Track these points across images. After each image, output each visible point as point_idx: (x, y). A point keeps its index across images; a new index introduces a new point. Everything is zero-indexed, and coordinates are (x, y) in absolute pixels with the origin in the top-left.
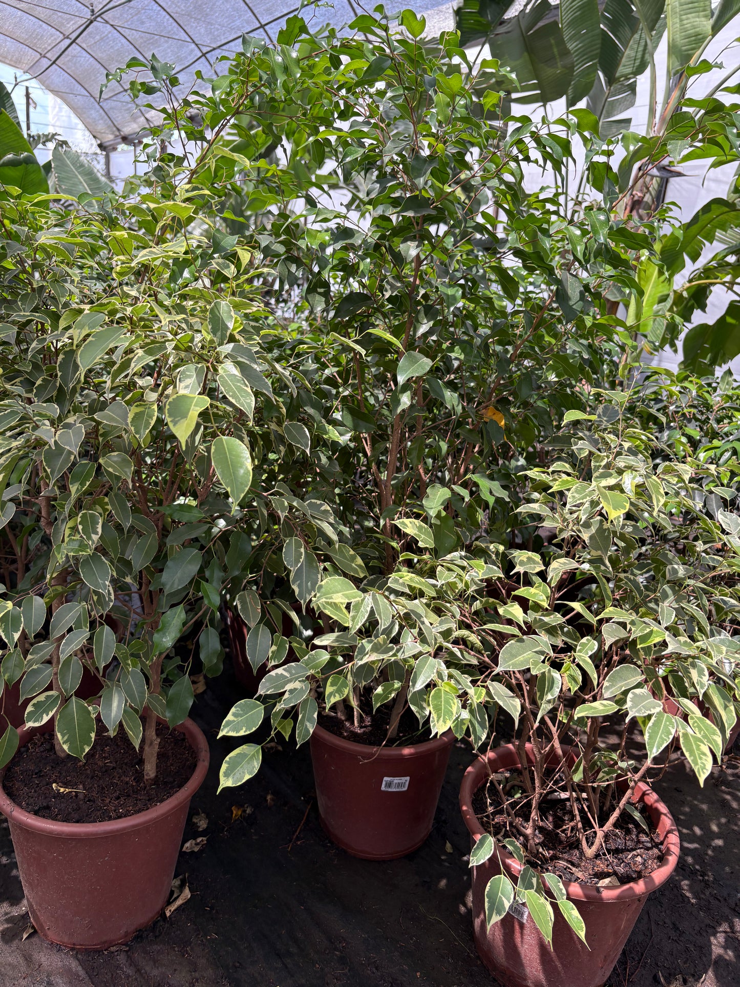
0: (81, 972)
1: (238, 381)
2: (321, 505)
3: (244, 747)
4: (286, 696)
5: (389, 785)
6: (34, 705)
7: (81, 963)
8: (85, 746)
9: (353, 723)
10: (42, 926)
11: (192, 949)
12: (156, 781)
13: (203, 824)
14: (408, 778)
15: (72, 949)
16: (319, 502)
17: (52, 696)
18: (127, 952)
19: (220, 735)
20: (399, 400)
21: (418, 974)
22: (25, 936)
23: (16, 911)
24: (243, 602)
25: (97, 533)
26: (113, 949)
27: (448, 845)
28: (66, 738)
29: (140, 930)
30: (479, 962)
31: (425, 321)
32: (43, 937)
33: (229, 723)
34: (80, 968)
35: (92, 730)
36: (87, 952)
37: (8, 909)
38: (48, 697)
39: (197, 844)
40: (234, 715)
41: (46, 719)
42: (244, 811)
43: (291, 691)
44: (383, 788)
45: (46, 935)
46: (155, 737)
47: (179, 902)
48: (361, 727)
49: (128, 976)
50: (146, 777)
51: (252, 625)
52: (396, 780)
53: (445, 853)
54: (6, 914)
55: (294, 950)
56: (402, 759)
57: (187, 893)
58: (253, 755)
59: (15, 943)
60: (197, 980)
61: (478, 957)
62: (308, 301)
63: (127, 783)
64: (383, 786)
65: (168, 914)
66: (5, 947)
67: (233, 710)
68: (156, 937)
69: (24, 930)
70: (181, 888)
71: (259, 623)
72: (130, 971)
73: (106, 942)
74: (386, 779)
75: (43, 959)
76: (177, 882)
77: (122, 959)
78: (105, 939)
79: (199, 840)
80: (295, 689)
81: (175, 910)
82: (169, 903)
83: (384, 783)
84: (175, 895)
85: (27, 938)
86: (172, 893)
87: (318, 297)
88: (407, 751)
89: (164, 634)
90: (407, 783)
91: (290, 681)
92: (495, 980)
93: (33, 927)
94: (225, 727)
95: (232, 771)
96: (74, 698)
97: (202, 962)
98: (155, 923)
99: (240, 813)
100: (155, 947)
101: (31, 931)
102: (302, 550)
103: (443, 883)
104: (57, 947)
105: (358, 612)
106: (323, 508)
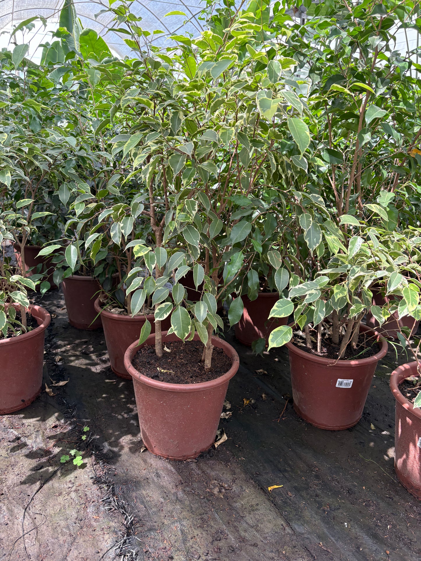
0: (173, 470)
1: (292, 95)
2: (319, 197)
3: (281, 327)
4: (307, 297)
5: (341, 384)
6: (159, 309)
7: (172, 465)
8: (186, 333)
9: (316, 350)
10: (151, 446)
11: (231, 464)
12: (210, 370)
13: (229, 406)
14: (352, 380)
15: (167, 459)
16: (317, 196)
17: (168, 305)
18: (196, 462)
19: (270, 317)
20: (363, 138)
21: (364, 487)
22: (142, 451)
23: (135, 439)
24: (271, 257)
25: (195, 210)
26: (188, 460)
27: (372, 426)
28: (176, 327)
29: (202, 452)
30: (400, 485)
31: (381, 87)
32: (151, 452)
33: (274, 311)
34: (172, 468)
35: (189, 324)
36: (175, 460)
37: (132, 438)
38: (166, 305)
39: (227, 415)
40: (277, 306)
41: (165, 316)
42: (251, 401)
43: (310, 295)
44: (337, 386)
45: (153, 451)
46: (211, 345)
47: (221, 441)
48: (322, 353)
49: (198, 474)
50: (206, 367)
51: (277, 268)
52: (345, 381)
53: (371, 429)
54: (131, 440)
55: (288, 469)
56: (350, 367)
57: (225, 437)
58: (287, 331)
59: (137, 453)
60: (236, 479)
61: (400, 483)
62: (310, 78)
63: (195, 371)
64: (337, 384)
65: (216, 446)
66: (132, 455)
67: (276, 304)
68: (211, 457)
69: (141, 448)
70: (222, 434)
71: (281, 267)
72: (199, 472)
73: (184, 456)
74: (339, 380)
75: (152, 462)
76: (219, 432)
77: (193, 466)
78: (185, 454)
79: (228, 413)
80: (312, 294)
81: (220, 445)
82: (216, 441)
83: (338, 382)
84: (219, 438)
85: (143, 452)
86: (217, 437)
87: (315, 76)
88: (353, 363)
89: (233, 266)
90: (352, 383)
91: (308, 290)
92: (411, 494)
93: (145, 447)
94: (272, 313)
95: (276, 339)
96: (179, 306)
97: (238, 471)
98: (210, 451)
99: (248, 402)
100: (211, 461)
101: (145, 449)
102: (311, 219)
103: (372, 444)
104: (160, 457)
105: (353, 246)
106: (319, 200)
